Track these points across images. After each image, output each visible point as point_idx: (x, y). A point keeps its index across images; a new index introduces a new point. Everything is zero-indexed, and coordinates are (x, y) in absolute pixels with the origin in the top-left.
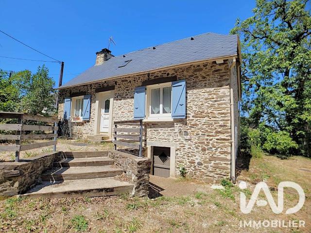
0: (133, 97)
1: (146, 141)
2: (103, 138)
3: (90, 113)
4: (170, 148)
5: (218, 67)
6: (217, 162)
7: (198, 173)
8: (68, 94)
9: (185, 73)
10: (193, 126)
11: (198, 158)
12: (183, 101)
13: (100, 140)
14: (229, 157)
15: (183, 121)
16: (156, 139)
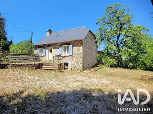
0: (59, 49)
1: (62, 61)
2: (50, 61)
3: (46, 53)
4: (68, 63)
5: (80, 41)
6: (79, 66)
7: (75, 69)
8: (38, 47)
9: (72, 42)
10: (74, 57)
11: (75, 65)
12: (71, 50)
13: (49, 61)
14: (82, 64)
15: (71, 55)
16: (65, 60)
